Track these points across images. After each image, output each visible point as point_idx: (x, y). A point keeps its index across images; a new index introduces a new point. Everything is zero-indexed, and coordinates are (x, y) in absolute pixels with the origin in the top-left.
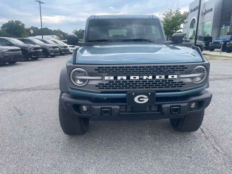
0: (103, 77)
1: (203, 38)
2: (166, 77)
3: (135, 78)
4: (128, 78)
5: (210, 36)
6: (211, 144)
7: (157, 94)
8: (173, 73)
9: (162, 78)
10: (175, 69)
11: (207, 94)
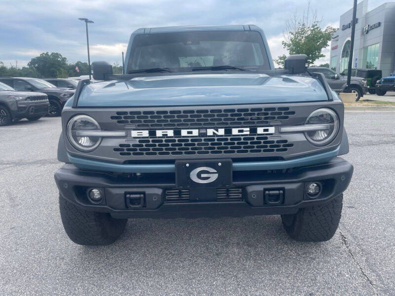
0: (128, 131)
1: (365, 74)
2: (253, 131)
3: (191, 133)
4: (177, 133)
5: (378, 69)
6: (359, 267)
7: (235, 164)
8: (265, 123)
9: (245, 133)
10: (269, 115)
11: (343, 166)
